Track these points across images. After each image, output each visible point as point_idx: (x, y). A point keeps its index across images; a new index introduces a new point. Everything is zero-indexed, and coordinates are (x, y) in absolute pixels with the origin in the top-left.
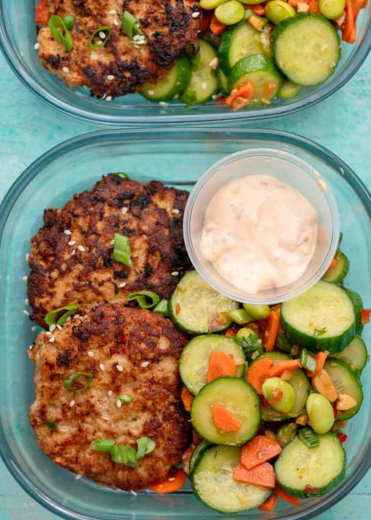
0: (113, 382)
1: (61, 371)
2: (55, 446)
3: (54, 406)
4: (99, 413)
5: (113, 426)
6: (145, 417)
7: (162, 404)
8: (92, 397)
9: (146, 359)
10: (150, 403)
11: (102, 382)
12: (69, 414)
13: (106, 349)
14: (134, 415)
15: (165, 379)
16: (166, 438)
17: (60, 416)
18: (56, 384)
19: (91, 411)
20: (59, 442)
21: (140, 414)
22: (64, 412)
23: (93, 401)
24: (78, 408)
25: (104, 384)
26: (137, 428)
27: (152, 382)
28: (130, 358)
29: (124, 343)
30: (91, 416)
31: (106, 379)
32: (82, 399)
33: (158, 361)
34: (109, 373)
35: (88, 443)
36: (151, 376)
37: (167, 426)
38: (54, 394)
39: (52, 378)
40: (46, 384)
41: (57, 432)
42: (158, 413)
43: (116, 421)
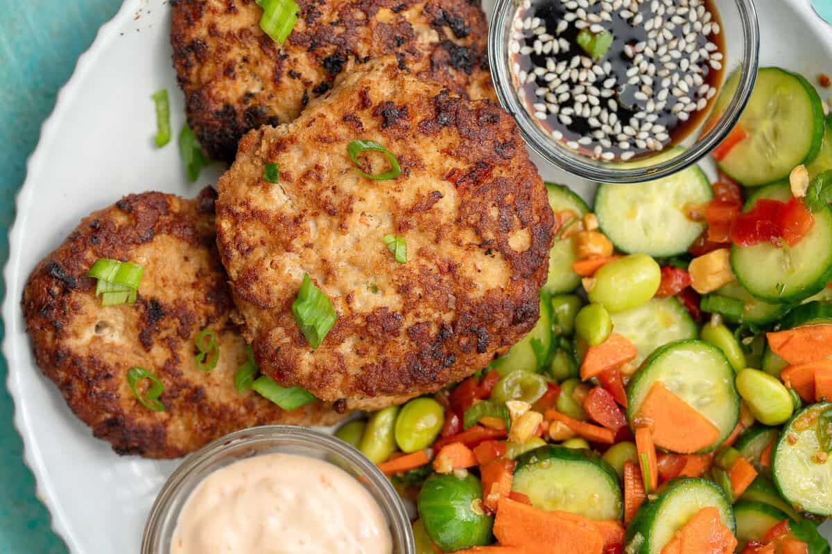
0: (409, 212)
1: (367, 122)
2: (242, 204)
3: (305, 154)
4: (346, 228)
5: (342, 264)
6: (392, 301)
7: (430, 310)
8: (361, 200)
9: (478, 231)
10: (418, 291)
11: (397, 195)
12: (310, 185)
13: (450, 164)
14: (382, 280)
15: (470, 284)
16: (383, 356)
17: (295, 175)
18: (342, 131)
19: (339, 214)
20: (253, 204)
21: (391, 290)
22: (306, 175)
23: (357, 206)
24: (329, 193)
25: (395, 203)
26: (366, 303)
27: (452, 268)
28: (461, 207)
29: (477, 183)
30: (331, 222)
31: (406, 198)
32: (349, 184)
33: (488, 252)
34: (418, 195)
35: (288, 248)
36: (457, 260)
37: (403, 345)
38: (323, 140)
39: (346, 119)
40: (331, 118)
41: (266, 189)
42: (410, 315)
43: (352, 262)
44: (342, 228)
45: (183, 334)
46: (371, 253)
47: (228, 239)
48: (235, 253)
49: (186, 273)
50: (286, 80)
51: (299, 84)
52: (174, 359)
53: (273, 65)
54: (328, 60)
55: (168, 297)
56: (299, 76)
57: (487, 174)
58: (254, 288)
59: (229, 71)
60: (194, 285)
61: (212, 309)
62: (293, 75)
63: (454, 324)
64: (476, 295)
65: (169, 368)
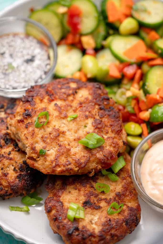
0: (61, 113)
1: (29, 121)
2: (52, 163)
3: (37, 142)
4: (64, 131)
5: (76, 135)
6: (90, 121)
7: (94, 111)
8: (55, 126)
9: (69, 95)
10: (87, 113)
11: (54, 116)
12: (48, 141)
13: (46, 100)
14: (83, 123)
15: (87, 99)
16: (109, 126)
17: (44, 145)
18: (31, 129)
19: (59, 133)
20: (53, 159)
21: (87, 121)
22: (44, 141)
23: (57, 127)
24: (51, 136)
25: (57, 117)
26: (90, 129)
27: (81, 104)
28: (61, 99)
29: (53, 94)
30: (61, 136)
31: (56, 113)
32: (49, 130)
33: (76, 92)
34: (55, 110)
35: (69, 150)
36: (78, 102)
37: (105, 120)
38: (33, 134)
39: (27, 128)
40: (26, 132)
41: (48, 155)
42: (96, 117)
43: (76, 132)
44: (63, 133)
45: (96, 196)
46: (73, 126)
47: (64, 169)
48: (69, 166)
49: (75, 193)
50: (11, 156)
51: (13, 152)
52: (105, 199)
53: (5, 159)
54: (5, 142)
55: (83, 199)
56: (10, 152)
57: (50, 92)
58: (82, 161)
59: (5, 175)
60: (79, 190)
61: (88, 186)
62: (9, 154)
63: (99, 105)
64: (90, 98)
65: (108, 202)
